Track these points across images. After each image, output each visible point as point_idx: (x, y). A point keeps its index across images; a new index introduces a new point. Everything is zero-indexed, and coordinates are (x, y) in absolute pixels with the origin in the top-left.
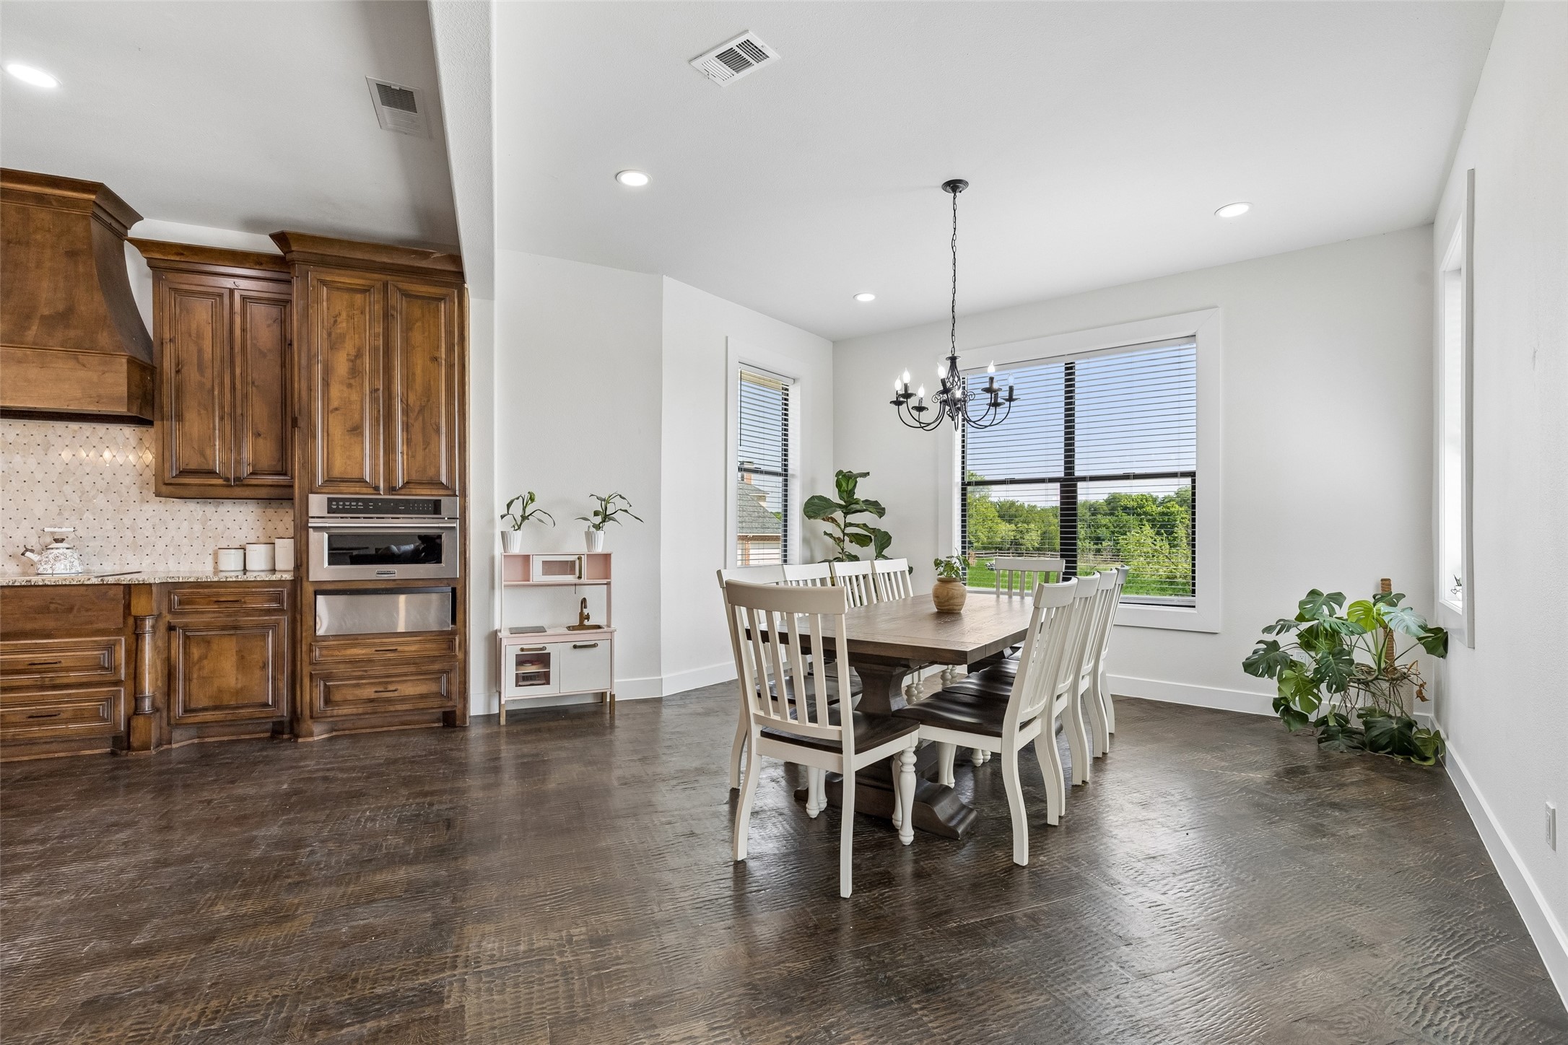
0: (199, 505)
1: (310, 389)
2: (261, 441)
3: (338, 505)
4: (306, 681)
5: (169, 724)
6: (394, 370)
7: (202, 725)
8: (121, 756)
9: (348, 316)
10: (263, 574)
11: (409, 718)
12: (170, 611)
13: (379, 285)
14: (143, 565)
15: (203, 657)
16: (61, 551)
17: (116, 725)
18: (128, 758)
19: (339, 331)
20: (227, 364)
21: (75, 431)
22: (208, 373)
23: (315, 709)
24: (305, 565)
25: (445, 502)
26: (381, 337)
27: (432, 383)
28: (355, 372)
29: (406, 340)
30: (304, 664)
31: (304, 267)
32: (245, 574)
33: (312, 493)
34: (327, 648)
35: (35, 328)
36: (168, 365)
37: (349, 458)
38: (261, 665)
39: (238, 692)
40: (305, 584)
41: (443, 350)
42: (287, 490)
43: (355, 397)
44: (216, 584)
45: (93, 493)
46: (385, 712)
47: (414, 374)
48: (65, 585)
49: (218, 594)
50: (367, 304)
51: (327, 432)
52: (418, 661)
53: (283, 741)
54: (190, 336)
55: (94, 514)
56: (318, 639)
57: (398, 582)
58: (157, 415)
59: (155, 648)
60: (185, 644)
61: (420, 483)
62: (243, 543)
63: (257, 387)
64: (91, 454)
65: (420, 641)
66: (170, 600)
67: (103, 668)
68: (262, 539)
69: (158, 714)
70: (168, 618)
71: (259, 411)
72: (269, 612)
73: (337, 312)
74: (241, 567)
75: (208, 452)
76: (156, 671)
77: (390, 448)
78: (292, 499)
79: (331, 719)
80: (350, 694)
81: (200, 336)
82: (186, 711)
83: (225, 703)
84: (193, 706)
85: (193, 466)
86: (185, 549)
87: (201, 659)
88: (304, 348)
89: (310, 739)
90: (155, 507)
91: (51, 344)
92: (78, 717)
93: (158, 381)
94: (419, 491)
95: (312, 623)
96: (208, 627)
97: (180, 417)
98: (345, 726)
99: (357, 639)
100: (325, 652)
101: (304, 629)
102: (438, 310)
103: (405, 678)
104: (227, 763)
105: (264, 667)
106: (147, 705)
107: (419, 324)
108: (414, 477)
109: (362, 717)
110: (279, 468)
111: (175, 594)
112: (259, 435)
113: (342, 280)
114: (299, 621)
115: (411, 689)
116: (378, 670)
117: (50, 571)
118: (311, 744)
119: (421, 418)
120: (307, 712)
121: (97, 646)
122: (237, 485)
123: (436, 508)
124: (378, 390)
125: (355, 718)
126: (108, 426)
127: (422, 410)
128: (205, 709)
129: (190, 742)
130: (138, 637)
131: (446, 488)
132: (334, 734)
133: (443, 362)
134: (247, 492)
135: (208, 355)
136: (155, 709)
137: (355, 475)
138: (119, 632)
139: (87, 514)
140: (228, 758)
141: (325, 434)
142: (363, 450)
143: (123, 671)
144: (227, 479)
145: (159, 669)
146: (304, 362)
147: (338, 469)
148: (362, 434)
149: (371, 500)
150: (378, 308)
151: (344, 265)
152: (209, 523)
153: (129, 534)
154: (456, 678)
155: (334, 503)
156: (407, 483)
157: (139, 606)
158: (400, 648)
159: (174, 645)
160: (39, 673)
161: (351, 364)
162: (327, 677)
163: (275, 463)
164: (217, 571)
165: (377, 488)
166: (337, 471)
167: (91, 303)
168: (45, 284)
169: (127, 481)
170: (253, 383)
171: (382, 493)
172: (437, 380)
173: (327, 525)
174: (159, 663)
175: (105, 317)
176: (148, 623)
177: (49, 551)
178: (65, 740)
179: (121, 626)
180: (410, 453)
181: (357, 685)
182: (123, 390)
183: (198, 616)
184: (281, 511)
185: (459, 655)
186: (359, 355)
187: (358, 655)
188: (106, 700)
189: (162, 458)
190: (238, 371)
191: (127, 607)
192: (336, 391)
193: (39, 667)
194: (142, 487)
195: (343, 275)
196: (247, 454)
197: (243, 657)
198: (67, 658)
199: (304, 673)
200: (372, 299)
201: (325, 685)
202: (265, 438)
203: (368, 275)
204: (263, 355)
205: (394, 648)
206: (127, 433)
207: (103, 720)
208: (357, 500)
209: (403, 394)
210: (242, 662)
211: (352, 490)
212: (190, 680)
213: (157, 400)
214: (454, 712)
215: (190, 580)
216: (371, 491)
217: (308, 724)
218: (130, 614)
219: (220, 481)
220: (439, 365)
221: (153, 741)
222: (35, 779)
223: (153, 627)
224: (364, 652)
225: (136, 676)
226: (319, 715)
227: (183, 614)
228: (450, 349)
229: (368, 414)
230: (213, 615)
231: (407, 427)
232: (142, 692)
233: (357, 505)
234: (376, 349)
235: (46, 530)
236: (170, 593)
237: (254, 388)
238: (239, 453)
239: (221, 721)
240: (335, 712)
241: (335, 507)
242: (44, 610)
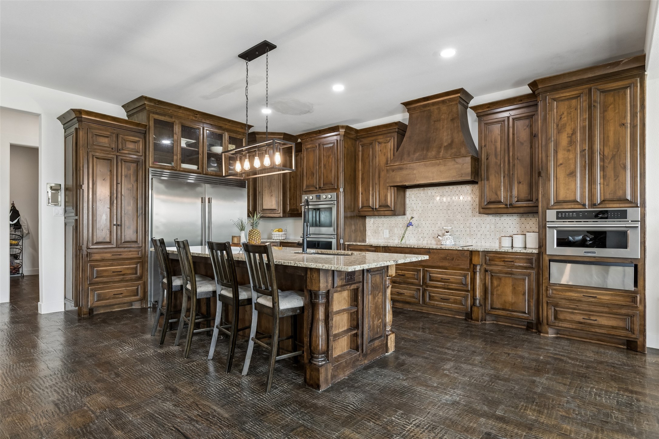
0: (493, 217)
1: (547, 156)
2: (521, 185)
3: (562, 215)
4: (545, 305)
5: (485, 312)
6: (595, 136)
7: (497, 316)
8: (468, 321)
9: (568, 113)
10: (520, 249)
11: (603, 338)
12: (485, 263)
13: (586, 91)
14: (473, 243)
15: (498, 285)
16: (448, 236)
17: (467, 308)
18: (471, 323)
19: (563, 123)
20: (506, 152)
21: (451, 189)
22: (499, 158)
23: (549, 321)
24: (544, 246)
25: (630, 210)
26: (587, 120)
27: (621, 139)
28: (572, 142)
29: (603, 118)
30: (544, 296)
31: (544, 95)
32: (512, 249)
33: (548, 209)
34: (555, 290)
35: (442, 151)
36: (483, 157)
37: (568, 189)
38: (523, 293)
39: (512, 304)
40: (544, 256)
41: (629, 118)
42: (535, 208)
43: (571, 156)
44: (503, 253)
45: (457, 213)
46: (589, 331)
47: (608, 137)
48: (451, 250)
49: (504, 258)
50: (579, 104)
51: (556, 178)
52: (610, 306)
53: (532, 332)
54: (492, 142)
55: (457, 222)
56: (551, 284)
57: (597, 258)
58: (480, 179)
59: (480, 278)
60: (491, 278)
61: (612, 201)
62: (511, 234)
63: (519, 160)
64: (456, 198)
65: (612, 295)
66: (486, 258)
67: (463, 284)
68: (519, 233)
69: (481, 307)
70: (485, 266)
71: (520, 172)
72: (526, 268)
73: (562, 113)
74: (511, 246)
75: (499, 193)
76: (481, 289)
77: (592, 182)
78: (538, 213)
79: (557, 328)
80: (569, 317)
81: (495, 142)
82: (492, 308)
83: (507, 308)
84: (494, 306)
85: (492, 200)
86: (488, 236)
87: (497, 286)
88: (544, 136)
89: (546, 335)
90: (477, 218)
91: (447, 156)
92: (455, 302)
93: (480, 164)
94: (611, 205)
95: (548, 276)
96: (500, 272)
97: (488, 179)
98: (564, 333)
99: (572, 288)
100: (554, 292)
101: (544, 279)
102: (625, 94)
103: (601, 314)
104: (510, 337)
105: (524, 294)
106: (478, 302)
107: (612, 106)
108: (608, 197)
109: (575, 330)
110: (529, 198)
111: (487, 256)
112: (520, 183)
113: (565, 95)
114: (541, 274)
115: (606, 321)
116: (585, 306)
117: (445, 244)
118: (547, 338)
119: (613, 162)
120: (545, 321)
121: (461, 275)
122: (510, 207)
123: (623, 215)
124: (585, 150)
125: (571, 330)
126: (461, 186)
127: (613, 157)
128: (499, 309)
129: (492, 322)
130: (474, 273)
131: (631, 202)
132: (559, 335)
133: (629, 125)
134: (515, 210)
135: (499, 150)
136: (481, 305)
137: (572, 198)
138: (468, 270)
139: (455, 221)
140: (510, 334)
141: (555, 178)
142: (576, 184)
143: (469, 286)
144: (506, 205)
145: (482, 287)
146: (544, 143)
147: (562, 196)
148: (575, 176)
149: (581, 212)
150: (585, 104)
151: (566, 86)
152: (497, 225)
153: (468, 229)
154: (637, 320)
155: (560, 214)
156: (603, 201)
157: (476, 260)
158: (598, 296)
159: (487, 278)
160: (444, 282)
161: (569, 139)
162: (556, 305)
163: (527, 196)
164: (500, 247)
165: (584, 205)
166: (561, 197)
167: (459, 137)
168: (445, 134)
169: (468, 208)
170: (517, 158)
171: (587, 207)
172: (625, 137)
173: (557, 226)
174: (482, 286)
175: (463, 141)
176: (478, 268)
177: (445, 236)
178: (450, 310)
179: (469, 268)
180: (605, 183)
181: (572, 313)
182: (469, 170)
183: (496, 267)
184: (528, 219)
185: (641, 308)
186: (574, 133)
187: (573, 296)
188: (464, 297)
189: (481, 197)
190: (511, 154)
191: (471, 260)
192: (561, 155)
193: (444, 280)
194: (473, 210)
195: (565, 92)
196: (515, 193)
197: (515, 288)
198: (452, 278)
199: (544, 301)
200: (582, 100)
201: (555, 309)
202: (523, 184)
203: (579, 88)
204: (522, 144)
205: (595, 296)
206: (467, 188)
207: (463, 305)
208: (573, 212)
209: (600, 149)
210: (514, 291)
211: (570, 206)
212: (493, 295)
213: (479, 174)
214: (636, 342)
215: (493, 250)
216: (581, 206)
217: (545, 327)
218: (472, 263)
219: (503, 206)
220: (626, 128)
221: (480, 318)
222: (444, 323)
223: (480, 269)
224: (576, 295)
225: (474, 289)
226: (551, 324)
227: (490, 265)
228: (634, 116)
229: (579, 164)
230: (502, 267)
231: (603, 168)
232: (476, 297)
233: (573, 215)
234: (584, 127)
235: (444, 228)
236: (485, 255)
237: (518, 161)
238: (511, 192)
239: (505, 316)
240: (560, 325)
241: (560, 216)
242: (445, 259)
